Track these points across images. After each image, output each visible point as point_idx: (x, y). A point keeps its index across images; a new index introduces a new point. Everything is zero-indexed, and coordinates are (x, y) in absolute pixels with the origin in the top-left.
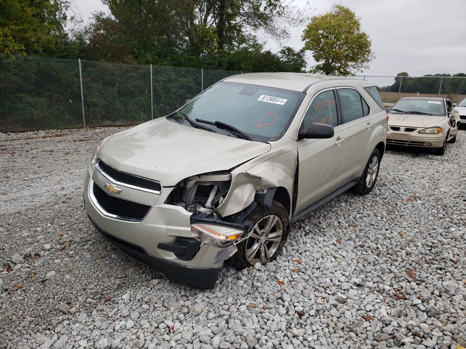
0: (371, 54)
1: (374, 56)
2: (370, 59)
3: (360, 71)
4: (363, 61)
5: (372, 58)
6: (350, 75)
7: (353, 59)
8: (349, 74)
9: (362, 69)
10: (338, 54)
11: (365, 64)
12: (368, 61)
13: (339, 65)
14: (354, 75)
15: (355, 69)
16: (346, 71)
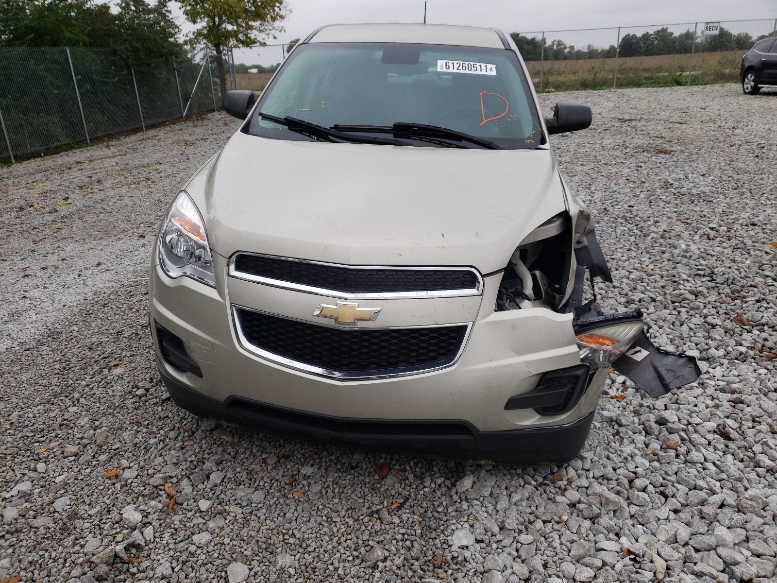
0: (283, 5)
1: (288, 8)
2: (284, 14)
3: (271, 37)
4: (274, 19)
5: (287, 13)
6: (258, 44)
7: (259, 15)
8: (255, 43)
9: (273, 32)
10: (233, 8)
11: (278, 23)
12: (282, 17)
13: (235, 28)
14: (264, 45)
15: (263, 33)
16: (250, 38)
